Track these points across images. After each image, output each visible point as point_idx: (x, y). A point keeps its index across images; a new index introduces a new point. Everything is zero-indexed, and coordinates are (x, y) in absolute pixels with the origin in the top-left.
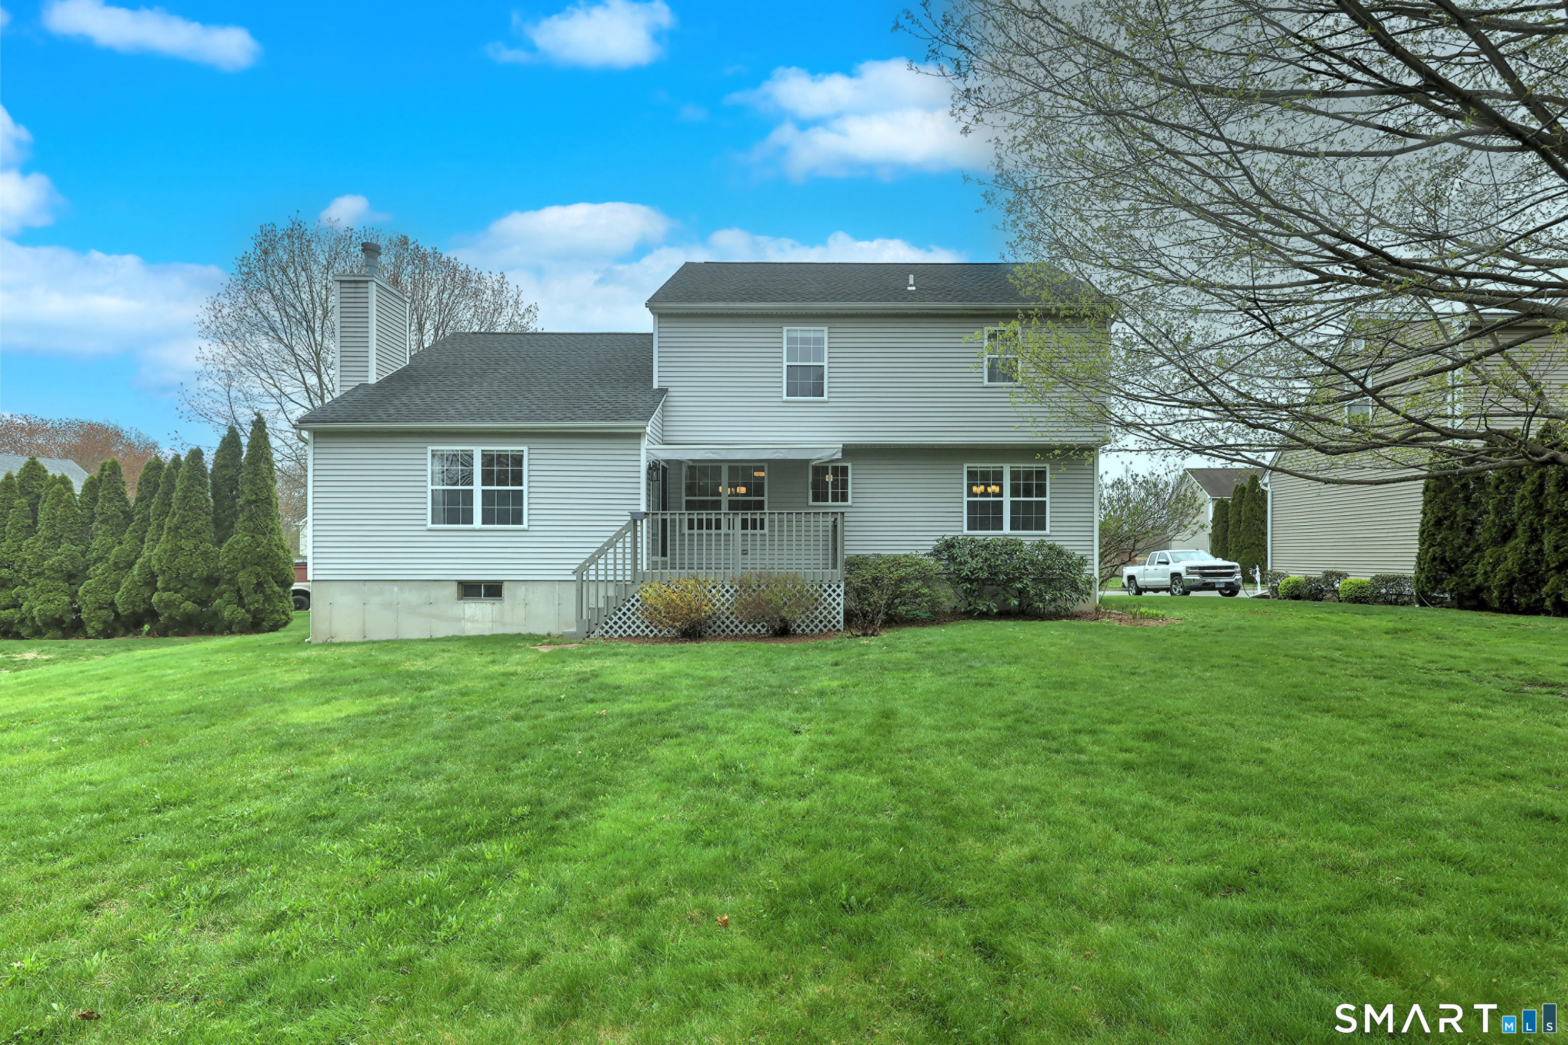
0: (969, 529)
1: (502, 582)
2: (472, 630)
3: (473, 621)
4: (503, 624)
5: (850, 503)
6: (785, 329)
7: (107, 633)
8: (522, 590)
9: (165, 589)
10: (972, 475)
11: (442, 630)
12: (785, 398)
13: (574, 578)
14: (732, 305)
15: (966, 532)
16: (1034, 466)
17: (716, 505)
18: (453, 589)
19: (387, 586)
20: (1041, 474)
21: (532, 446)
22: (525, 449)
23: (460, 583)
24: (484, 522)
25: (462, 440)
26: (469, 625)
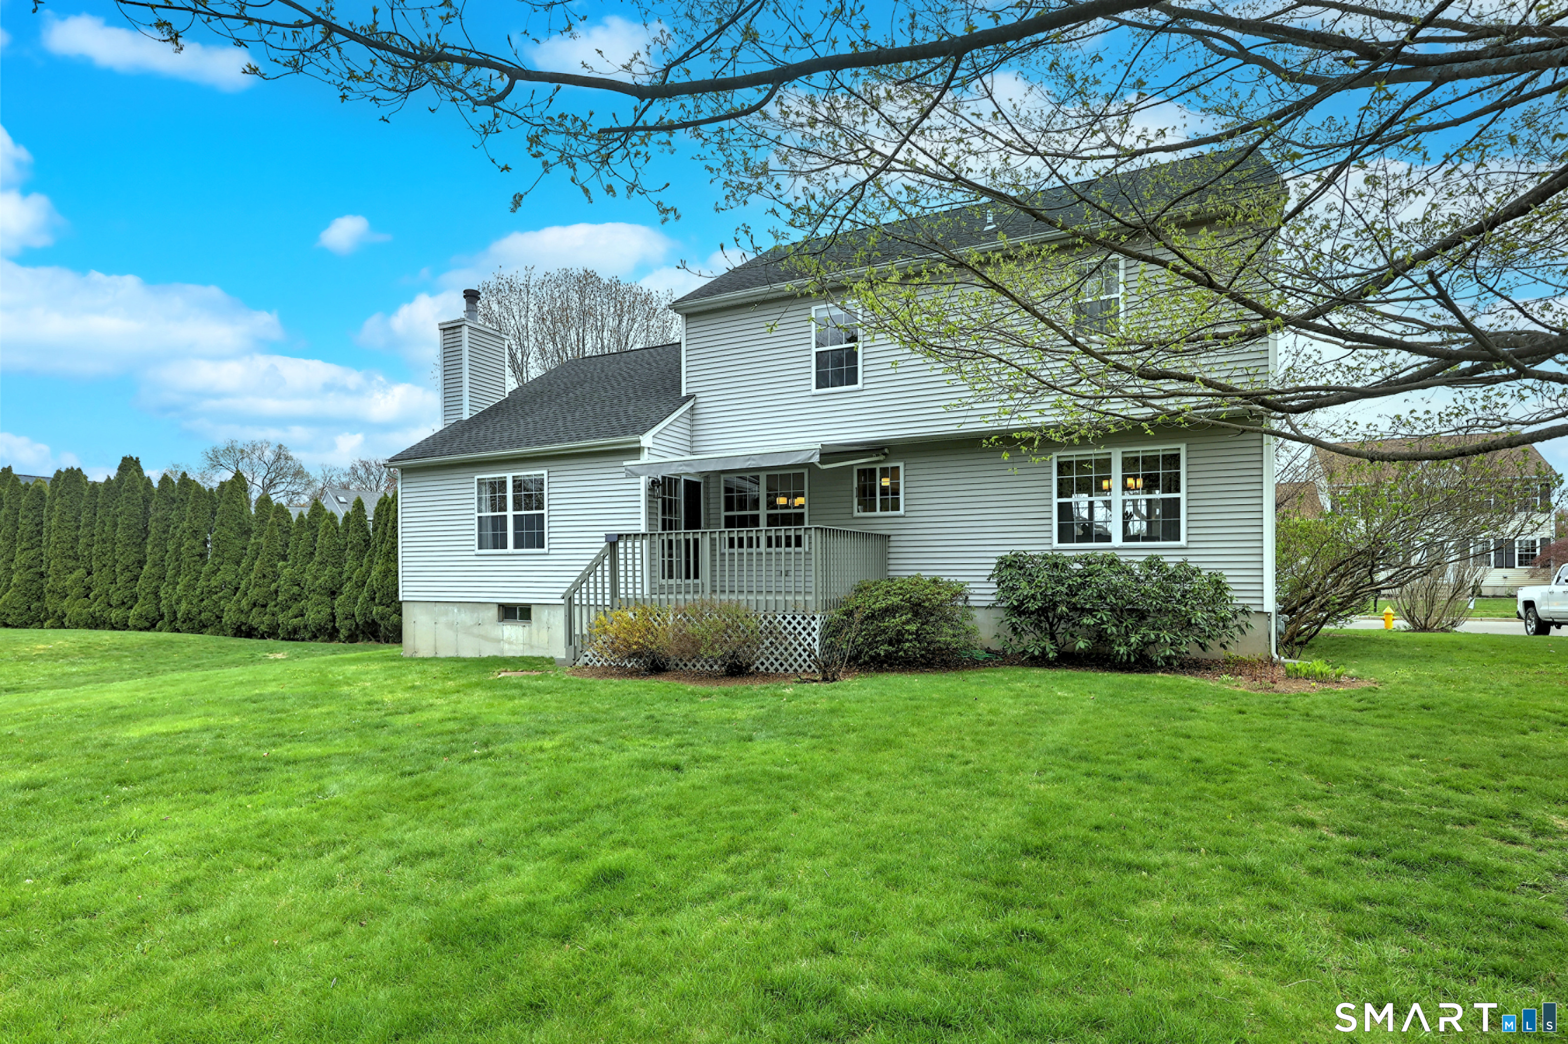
0: (1060, 541)
1: (530, 605)
2: (509, 651)
3: (510, 643)
4: (532, 647)
5: (902, 511)
6: (814, 308)
7: (352, 638)
8: (546, 612)
9: (381, 604)
10: (1063, 467)
11: (489, 651)
12: (815, 391)
13: (562, 601)
14: (752, 291)
15: (1056, 544)
16: (1161, 449)
17: (755, 521)
18: (494, 612)
19: (450, 607)
20: (1173, 460)
21: (551, 469)
22: (545, 472)
23: (501, 606)
24: (516, 547)
25: (494, 468)
26: (506, 646)
